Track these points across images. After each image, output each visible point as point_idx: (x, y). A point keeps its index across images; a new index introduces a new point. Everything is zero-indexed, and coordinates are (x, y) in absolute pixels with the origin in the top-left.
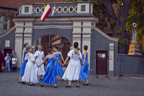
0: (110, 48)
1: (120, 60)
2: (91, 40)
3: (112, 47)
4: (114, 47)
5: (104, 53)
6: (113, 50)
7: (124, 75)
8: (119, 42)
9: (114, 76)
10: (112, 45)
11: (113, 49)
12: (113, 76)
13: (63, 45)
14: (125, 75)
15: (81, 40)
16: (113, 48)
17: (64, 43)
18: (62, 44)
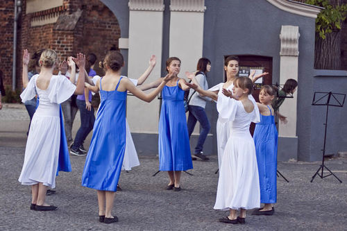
0: (283, 46)
1: (325, 101)
2: (206, 13)
3: (290, 41)
4: (301, 41)
5: (256, 66)
6: (298, 54)
7: (339, 156)
8: (321, 19)
9: (299, 159)
10: (290, 32)
11: (294, 50)
12: (293, 160)
13: (78, 14)
14: (342, 153)
15: (164, 12)
16: (296, 46)
17: (83, 7)
18: (72, 10)
